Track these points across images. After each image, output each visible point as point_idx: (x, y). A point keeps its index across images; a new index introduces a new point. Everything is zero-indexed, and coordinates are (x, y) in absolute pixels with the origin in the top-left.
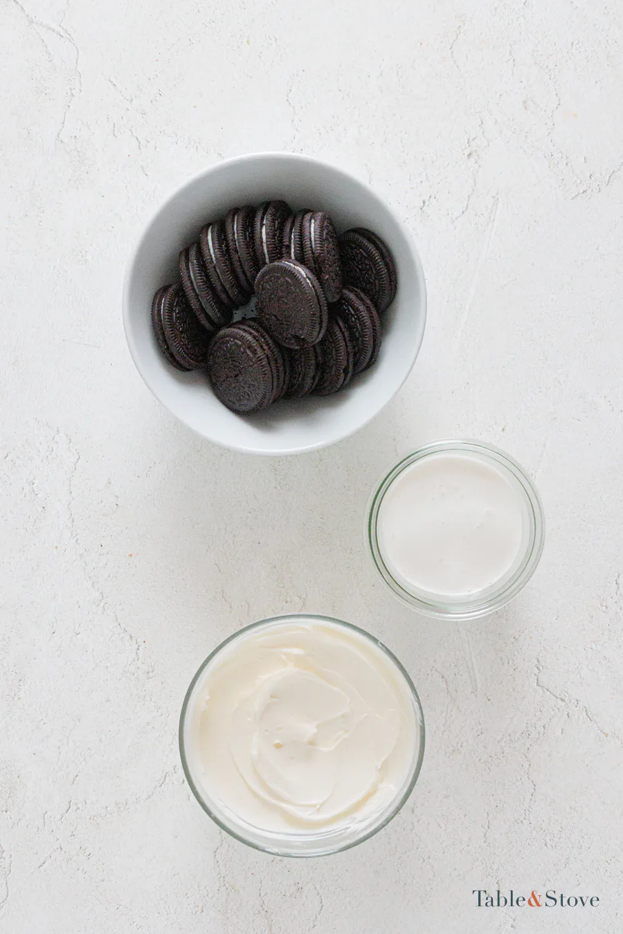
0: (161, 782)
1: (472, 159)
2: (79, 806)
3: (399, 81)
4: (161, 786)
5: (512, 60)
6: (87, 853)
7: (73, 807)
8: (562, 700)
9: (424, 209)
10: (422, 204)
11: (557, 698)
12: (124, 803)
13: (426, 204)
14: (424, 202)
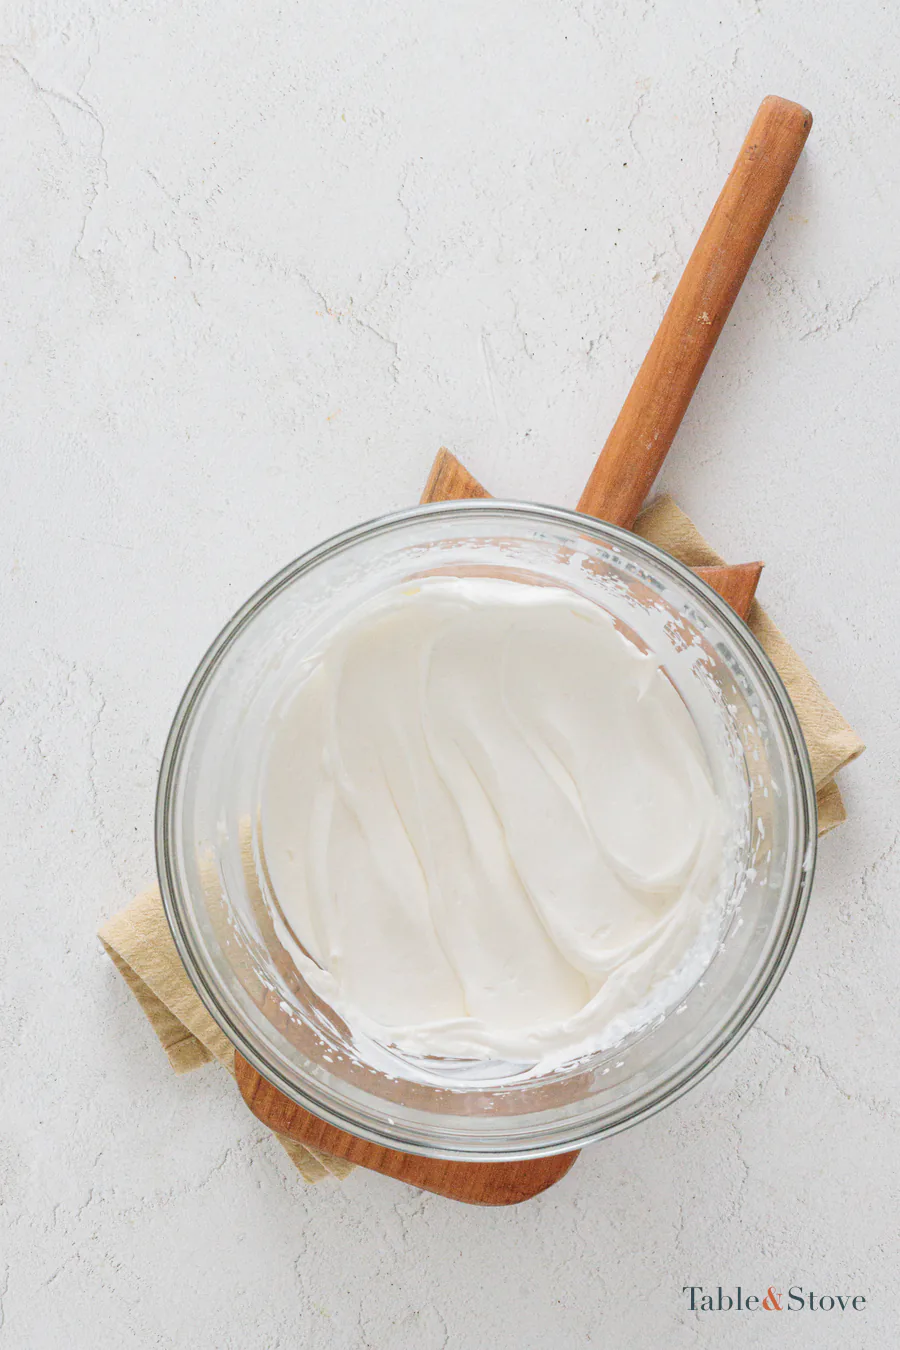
0: (220, 1162)
1: (659, 283)
2: (104, 1196)
3: (556, 172)
4: (220, 1167)
5: (716, 142)
6: (115, 1263)
7: (96, 1198)
8: (787, 1048)
9: (592, 353)
10: (588, 348)
11: (779, 1044)
12: (168, 1192)
13: (596, 345)
14: (592, 344)
